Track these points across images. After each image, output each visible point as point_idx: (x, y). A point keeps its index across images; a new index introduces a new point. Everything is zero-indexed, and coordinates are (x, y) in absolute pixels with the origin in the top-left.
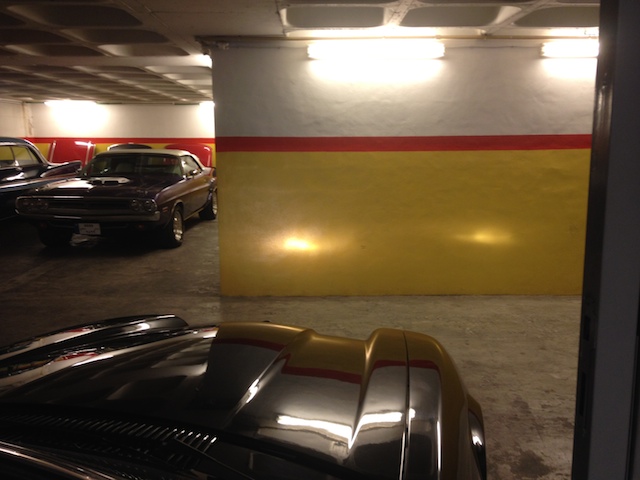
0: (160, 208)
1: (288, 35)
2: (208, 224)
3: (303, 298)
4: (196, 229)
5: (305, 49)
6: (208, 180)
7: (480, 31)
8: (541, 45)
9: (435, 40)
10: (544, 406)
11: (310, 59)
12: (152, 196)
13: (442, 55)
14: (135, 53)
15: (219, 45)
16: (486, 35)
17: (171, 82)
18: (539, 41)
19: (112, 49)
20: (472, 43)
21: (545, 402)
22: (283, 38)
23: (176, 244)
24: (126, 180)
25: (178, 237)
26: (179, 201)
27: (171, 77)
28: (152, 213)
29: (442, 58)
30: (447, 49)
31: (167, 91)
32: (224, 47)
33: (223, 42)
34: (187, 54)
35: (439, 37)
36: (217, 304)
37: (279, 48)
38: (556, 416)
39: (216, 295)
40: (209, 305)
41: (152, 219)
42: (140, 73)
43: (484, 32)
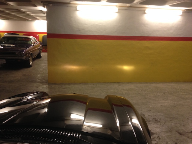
0: (25, 55)
1: (71, 3)
2: (39, 60)
3: (74, 83)
4: (36, 61)
5: (76, 7)
6: (39, 46)
7: (128, 5)
8: (145, 10)
9: (115, 7)
10: (149, 115)
11: (77, 10)
12: (23, 51)
13: (117, 11)
14: (19, 5)
15: (49, 4)
16: (130, 6)
17: (28, 14)
18: (145, 9)
19: (11, 3)
20: (125, 8)
21: (149, 114)
22: (69, 3)
23: (30, 66)
24: (14, 46)
25: (31, 64)
26: (31, 53)
27: (28, 13)
28: (23, 56)
29: (117, 12)
30: (119, 10)
31: (25, 17)
32: (51, 5)
33: (50, 3)
34: (36, 6)
35: (117, 6)
36: (47, 86)
37: (68, 6)
38: (153, 118)
39: (46, 83)
40: (45, 86)
41: (23, 58)
42: (19, 11)
43: (130, 5)
